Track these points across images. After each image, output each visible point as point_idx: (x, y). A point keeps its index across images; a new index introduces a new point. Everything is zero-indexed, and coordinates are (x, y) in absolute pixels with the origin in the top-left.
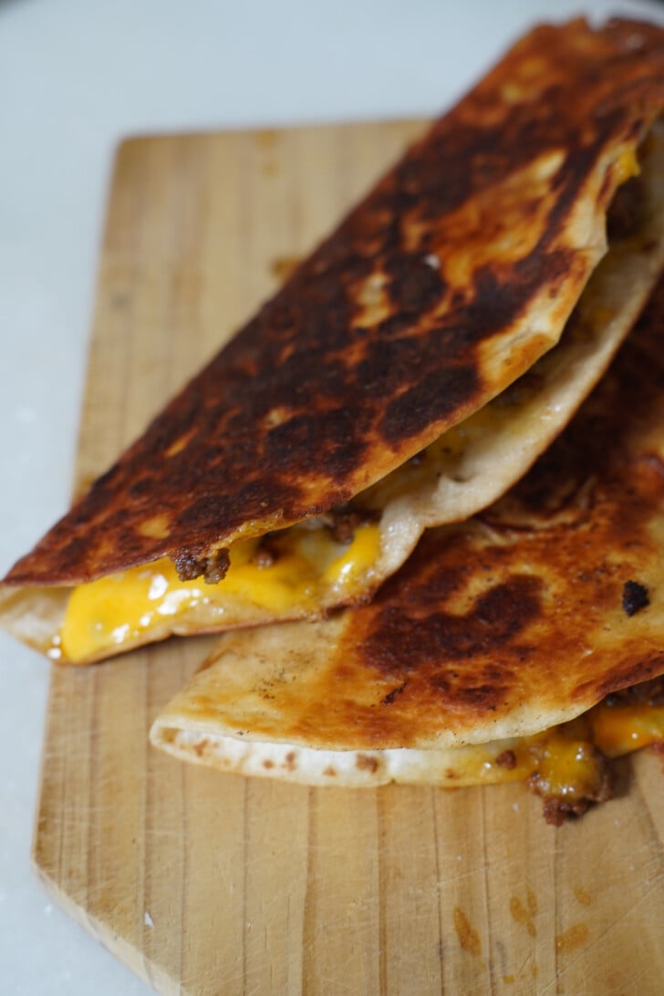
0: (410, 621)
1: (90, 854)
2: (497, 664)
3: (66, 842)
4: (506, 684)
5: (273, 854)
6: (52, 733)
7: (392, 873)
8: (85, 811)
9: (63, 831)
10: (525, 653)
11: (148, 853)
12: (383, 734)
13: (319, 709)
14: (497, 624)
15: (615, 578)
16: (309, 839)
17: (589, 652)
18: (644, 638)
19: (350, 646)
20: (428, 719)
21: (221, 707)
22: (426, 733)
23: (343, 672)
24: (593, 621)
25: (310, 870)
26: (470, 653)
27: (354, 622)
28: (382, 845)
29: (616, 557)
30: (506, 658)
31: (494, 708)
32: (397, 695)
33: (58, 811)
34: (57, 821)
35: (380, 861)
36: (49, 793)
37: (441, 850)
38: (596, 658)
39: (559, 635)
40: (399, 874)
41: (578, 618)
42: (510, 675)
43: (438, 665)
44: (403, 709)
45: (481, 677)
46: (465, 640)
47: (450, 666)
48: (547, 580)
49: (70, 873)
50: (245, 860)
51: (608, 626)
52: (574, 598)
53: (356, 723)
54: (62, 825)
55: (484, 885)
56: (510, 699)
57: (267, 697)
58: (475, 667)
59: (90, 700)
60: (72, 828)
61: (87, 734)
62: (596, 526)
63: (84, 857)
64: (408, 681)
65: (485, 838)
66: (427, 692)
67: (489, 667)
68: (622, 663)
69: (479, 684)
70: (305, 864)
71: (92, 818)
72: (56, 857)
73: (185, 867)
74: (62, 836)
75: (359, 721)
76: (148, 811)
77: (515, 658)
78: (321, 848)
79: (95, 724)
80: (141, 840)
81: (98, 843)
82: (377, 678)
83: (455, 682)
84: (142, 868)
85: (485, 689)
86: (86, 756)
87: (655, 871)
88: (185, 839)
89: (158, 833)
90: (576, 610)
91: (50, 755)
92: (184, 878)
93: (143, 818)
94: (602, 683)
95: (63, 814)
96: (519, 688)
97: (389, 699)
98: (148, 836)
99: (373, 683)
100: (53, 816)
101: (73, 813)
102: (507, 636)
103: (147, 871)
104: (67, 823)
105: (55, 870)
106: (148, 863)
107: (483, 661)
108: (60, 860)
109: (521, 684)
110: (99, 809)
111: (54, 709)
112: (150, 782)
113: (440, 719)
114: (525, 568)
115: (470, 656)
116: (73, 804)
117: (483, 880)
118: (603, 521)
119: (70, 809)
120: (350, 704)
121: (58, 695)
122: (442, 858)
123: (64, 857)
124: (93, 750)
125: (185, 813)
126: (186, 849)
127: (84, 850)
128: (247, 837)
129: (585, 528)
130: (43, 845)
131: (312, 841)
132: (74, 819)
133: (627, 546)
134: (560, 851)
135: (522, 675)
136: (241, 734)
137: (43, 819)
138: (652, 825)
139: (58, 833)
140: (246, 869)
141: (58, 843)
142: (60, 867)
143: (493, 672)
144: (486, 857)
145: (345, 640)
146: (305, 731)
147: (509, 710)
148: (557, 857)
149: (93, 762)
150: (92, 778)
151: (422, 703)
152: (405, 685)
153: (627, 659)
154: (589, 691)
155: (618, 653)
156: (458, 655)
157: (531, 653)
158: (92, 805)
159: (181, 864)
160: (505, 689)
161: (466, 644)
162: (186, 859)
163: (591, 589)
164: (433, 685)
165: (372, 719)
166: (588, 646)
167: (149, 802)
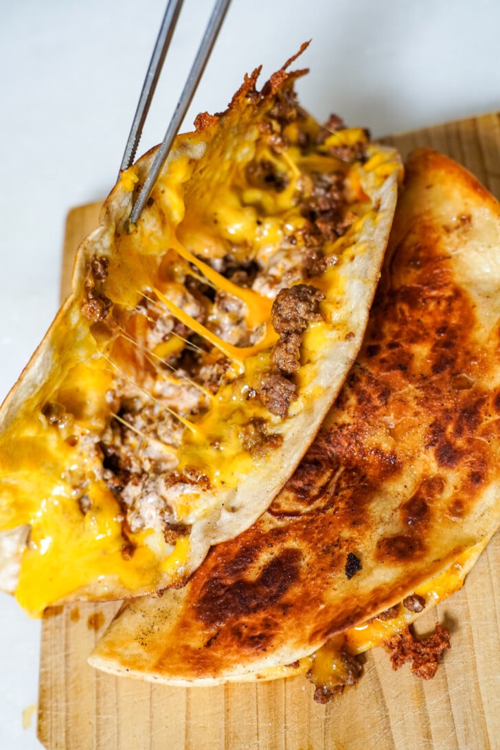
0: (223, 586)
1: (67, 732)
2: (270, 617)
3: (54, 725)
4: (273, 632)
5: (167, 727)
6: (44, 654)
7: (232, 735)
8: (63, 705)
9: (52, 718)
10: (286, 608)
11: (98, 730)
12: (203, 669)
13: (169, 652)
14: (272, 589)
15: (343, 550)
16: (186, 716)
17: (322, 607)
18: (354, 596)
19: (189, 606)
20: (229, 657)
21: (120, 650)
22: (228, 666)
23: (184, 625)
24: (327, 583)
25: (186, 736)
26: (255, 610)
27: (192, 589)
28: (227, 718)
29: (346, 533)
30: (274, 613)
31: (265, 650)
32: (213, 641)
33: (49, 705)
34: (49, 712)
35: (225, 728)
36: (43, 693)
37: (260, 720)
38: (326, 611)
39: (307, 594)
40: (236, 736)
41: (319, 581)
42: (276, 624)
43: (237, 618)
44: (215, 650)
45: (260, 627)
46: (254, 601)
47: (244, 619)
48: (305, 553)
49: (57, 744)
50: (151, 732)
51: (336, 586)
52: (317, 566)
53: (189, 662)
54: (51, 715)
55: (284, 742)
56: (275, 642)
57: (143, 644)
58: (258, 619)
59: (63, 632)
60: (56, 716)
61: (63, 654)
62: (337, 509)
63: (64, 735)
64: (219, 630)
65: (285, 710)
66: (229, 639)
67: (265, 619)
68: (339, 616)
69: (258, 633)
70: (184, 733)
71: (67, 709)
72: (49, 735)
73: (118, 738)
74: (52, 722)
75: (191, 661)
76: (97, 702)
77: (280, 613)
78: (193, 722)
79: (67, 647)
80: (94, 722)
81: (70, 725)
82: (203, 629)
83: (245, 631)
84: (95, 741)
85: (261, 637)
86: (63, 669)
87: (382, 727)
88: (118, 719)
89: (103, 717)
90: (318, 576)
91: (43, 670)
92: (118, 745)
93: (94, 708)
94: (325, 631)
95: (51, 707)
96: (281, 634)
97: (208, 644)
98: (98, 719)
99: (200, 633)
100: (46, 709)
101: (57, 707)
102: (277, 596)
103: (97, 742)
104: (54, 713)
105: (48, 744)
106: (98, 736)
107: (262, 615)
108: (51, 737)
109: (282, 632)
110: (71, 703)
111: (44, 639)
112: (98, 683)
113: (235, 657)
114: (292, 544)
115: (255, 612)
116: (57, 701)
117: (284, 738)
118: (341, 505)
119: (55, 704)
120: (187, 648)
121: (45, 630)
122: (261, 725)
123: (53, 735)
124: (67, 666)
125: (117, 704)
126: (118, 726)
127: (64, 730)
128: (152, 717)
129: (331, 510)
130: (42, 728)
131: (187, 718)
132: (57, 711)
133: (354, 524)
134: (329, 716)
135: (283, 625)
136: (128, 670)
137: (41, 711)
138: (382, 696)
139: (49, 720)
140: (151, 737)
141: (49, 726)
142: (51, 741)
143: (267, 624)
144: (285, 723)
145: (188, 602)
146: (161, 669)
147: (275, 649)
148: (326, 720)
149: (66, 673)
150: (66, 684)
151: (226, 647)
152: (218, 634)
153: (342, 613)
154: (318, 638)
155: (338, 607)
156: (250, 611)
157: (289, 608)
158: (67, 701)
159: (116, 736)
160: (272, 636)
161: (254, 603)
162: (118, 733)
163: (329, 559)
164: (233, 634)
165: (198, 658)
166: (322, 602)
167: (98, 697)
